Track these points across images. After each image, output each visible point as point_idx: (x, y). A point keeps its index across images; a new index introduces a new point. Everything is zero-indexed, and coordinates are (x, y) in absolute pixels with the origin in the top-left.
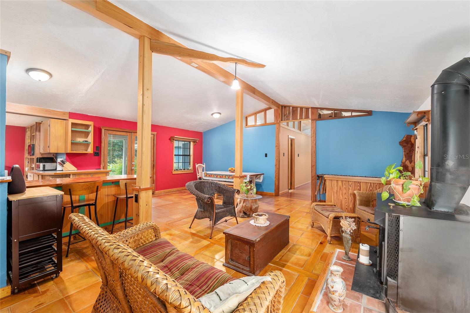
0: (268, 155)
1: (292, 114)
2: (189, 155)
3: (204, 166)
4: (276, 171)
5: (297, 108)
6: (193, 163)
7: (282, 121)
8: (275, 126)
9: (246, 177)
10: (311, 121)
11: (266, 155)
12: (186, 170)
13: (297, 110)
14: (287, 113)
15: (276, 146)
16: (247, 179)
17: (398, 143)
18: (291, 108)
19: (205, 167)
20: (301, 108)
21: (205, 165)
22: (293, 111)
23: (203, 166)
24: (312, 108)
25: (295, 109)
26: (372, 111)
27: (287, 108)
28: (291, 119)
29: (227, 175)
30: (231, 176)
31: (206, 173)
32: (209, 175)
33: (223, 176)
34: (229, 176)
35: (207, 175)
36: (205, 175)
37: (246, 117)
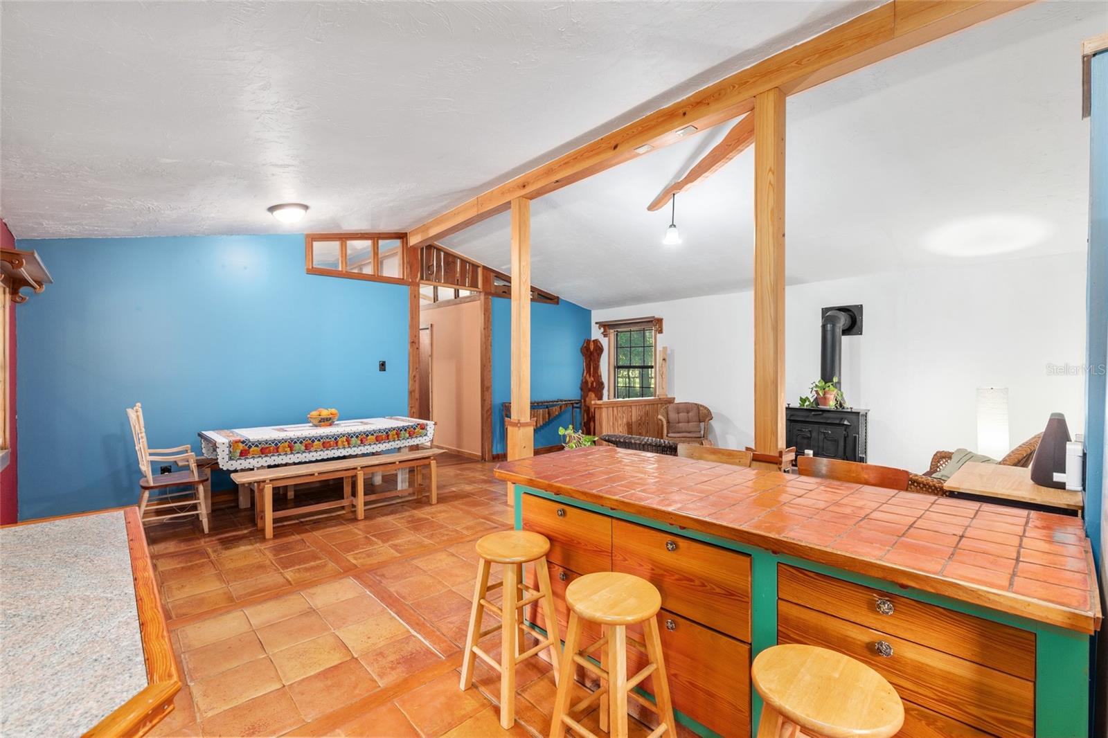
0: (387, 366)
1: (445, 270)
4: (411, 407)
5: (455, 257)
8: (405, 290)
9: (423, 429)
10: (485, 295)
11: (383, 366)
13: (455, 263)
14: (433, 264)
15: (413, 342)
16: (428, 434)
17: (579, 350)
18: (442, 254)
20: (464, 262)
22: (447, 263)
24: (485, 268)
25: (451, 258)
26: (558, 297)
27: (433, 251)
28: (442, 282)
29: (354, 434)
30: (372, 435)
31: (240, 444)
32: (261, 450)
33: (336, 439)
34: (364, 436)
35: (251, 450)
36: (239, 451)
37: (312, 238)
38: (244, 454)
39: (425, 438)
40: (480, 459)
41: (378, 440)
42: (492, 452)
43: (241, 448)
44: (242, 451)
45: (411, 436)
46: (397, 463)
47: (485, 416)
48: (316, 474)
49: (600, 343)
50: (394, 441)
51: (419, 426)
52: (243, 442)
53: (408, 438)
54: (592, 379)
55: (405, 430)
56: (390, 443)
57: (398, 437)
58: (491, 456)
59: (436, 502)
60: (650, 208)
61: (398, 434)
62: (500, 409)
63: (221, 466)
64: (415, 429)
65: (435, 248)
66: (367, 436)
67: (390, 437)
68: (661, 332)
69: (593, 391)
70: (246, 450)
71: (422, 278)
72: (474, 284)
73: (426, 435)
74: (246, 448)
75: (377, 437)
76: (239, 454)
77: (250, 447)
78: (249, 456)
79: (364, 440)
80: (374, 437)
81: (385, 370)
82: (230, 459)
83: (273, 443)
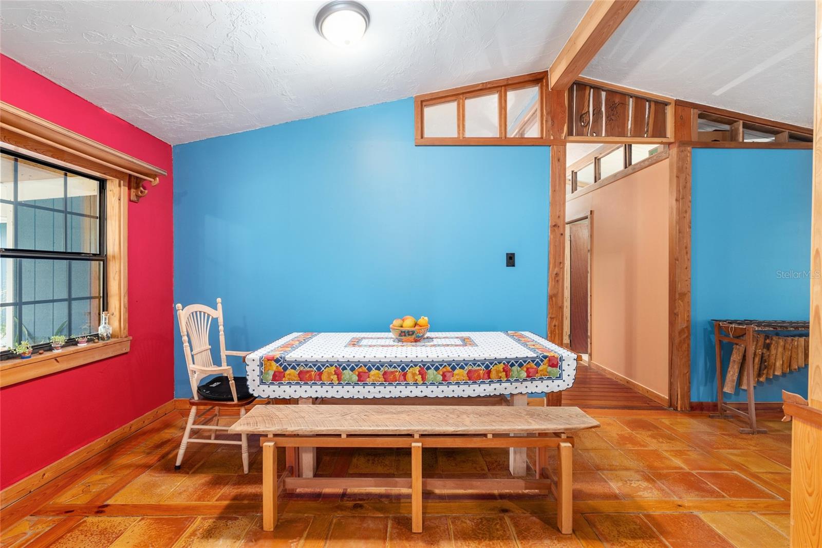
0: (517, 260)
1: (607, 117)
2: (101, 256)
3: (218, 314)
5: (624, 95)
6: (125, 300)
7: (572, 135)
8: (546, 153)
9: (554, 365)
10: (679, 146)
11: (511, 260)
12: (83, 345)
13: (624, 105)
14: (589, 112)
15: (555, 226)
16: (565, 376)
18: (604, 94)
19: (221, 321)
20: (640, 100)
21: (220, 306)
22: (611, 107)
23: (214, 314)
24: (679, 103)
25: (617, 98)
27: (587, 92)
28: (603, 135)
29: (433, 363)
30: (462, 368)
31: (273, 363)
32: (299, 374)
33: (403, 369)
34: (449, 368)
35: (287, 372)
36: (271, 373)
37: (422, 102)
38: (278, 378)
39: (557, 382)
40: (666, 405)
41: (472, 377)
42: (689, 397)
43: (275, 368)
44: (275, 372)
45: (530, 377)
46: (490, 436)
47: (677, 341)
48: (344, 436)
50: (500, 381)
51: (546, 361)
52: (277, 361)
53: (525, 380)
55: (521, 365)
56: (494, 386)
57: (507, 376)
58: (687, 406)
59: (570, 531)
61: (507, 372)
62: (705, 330)
63: (251, 391)
64: (538, 365)
65: (591, 87)
66: (454, 368)
67: (493, 375)
70: (280, 373)
71: (570, 133)
72: (659, 131)
73: (560, 377)
74: (281, 369)
75: (469, 372)
76: (271, 377)
77: (285, 369)
78: (285, 381)
79: (448, 375)
80: (464, 372)
81: (514, 265)
82: (262, 382)
83: (315, 365)
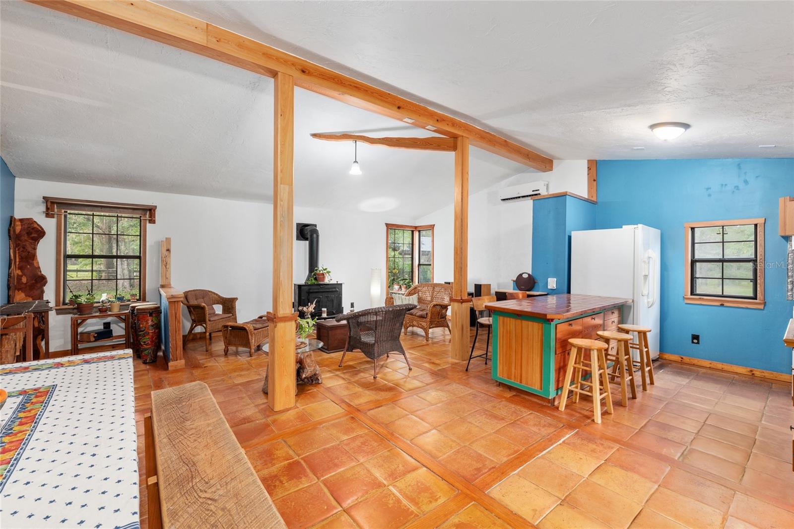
49: (38, 225)
54: (19, 272)
60: (315, 135)
68: (152, 221)
69: (19, 290)
